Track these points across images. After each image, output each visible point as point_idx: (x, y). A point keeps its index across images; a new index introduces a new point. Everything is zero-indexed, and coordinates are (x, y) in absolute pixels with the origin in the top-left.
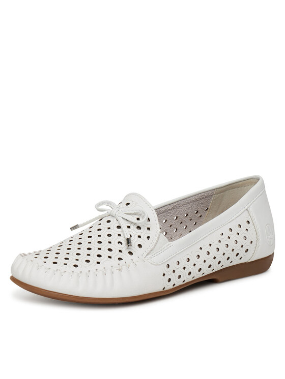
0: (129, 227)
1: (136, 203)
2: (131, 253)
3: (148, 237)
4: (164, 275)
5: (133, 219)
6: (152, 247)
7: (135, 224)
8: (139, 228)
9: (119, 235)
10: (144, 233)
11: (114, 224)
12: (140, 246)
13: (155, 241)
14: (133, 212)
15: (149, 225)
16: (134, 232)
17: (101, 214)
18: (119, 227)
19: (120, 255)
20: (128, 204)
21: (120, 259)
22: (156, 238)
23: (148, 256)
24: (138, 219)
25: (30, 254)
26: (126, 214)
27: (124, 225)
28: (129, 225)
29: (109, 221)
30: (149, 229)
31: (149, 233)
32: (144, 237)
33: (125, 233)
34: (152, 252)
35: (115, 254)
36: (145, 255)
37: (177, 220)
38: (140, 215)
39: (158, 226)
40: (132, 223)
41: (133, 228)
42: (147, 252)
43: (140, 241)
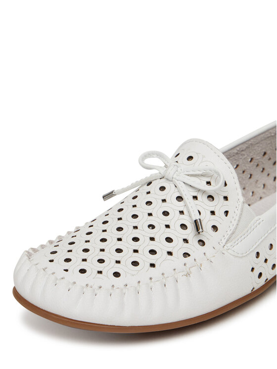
0: (195, 198)
1: (204, 157)
2: (201, 242)
3: (227, 213)
4: (253, 269)
5: (201, 184)
6: (232, 228)
7: (204, 192)
8: (211, 197)
9: (182, 212)
10: (219, 206)
11: (171, 194)
12: (215, 228)
13: (237, 218)
14: (200, 173)
15: (227, 192)
16: (204, 205)
17: (148, 175)
18: (180, 198)
19: (186, 248)
20: (190, 158)
21: (186, 255)
22: (238, 212)
23: (229, 245)
24: (208, 183)
25: (42, 247)
26: (188, 175)
27: (188, 194)
28: (195, 194)
29: (162, 188)
30: (226, 198)
31: (227, 205)
32: (220, 213)
33: (191, 210)
34: (234, 235)
35: (178, 247)
36: (224, 241)
37: (252, 163)
38: (211, 176)
39: (240, 191)
40: (199, 190)
41: (202, 198)
42: (227, 237)
43: (214, 220)
